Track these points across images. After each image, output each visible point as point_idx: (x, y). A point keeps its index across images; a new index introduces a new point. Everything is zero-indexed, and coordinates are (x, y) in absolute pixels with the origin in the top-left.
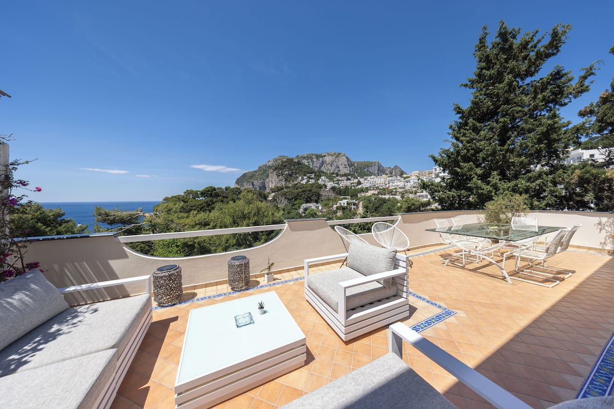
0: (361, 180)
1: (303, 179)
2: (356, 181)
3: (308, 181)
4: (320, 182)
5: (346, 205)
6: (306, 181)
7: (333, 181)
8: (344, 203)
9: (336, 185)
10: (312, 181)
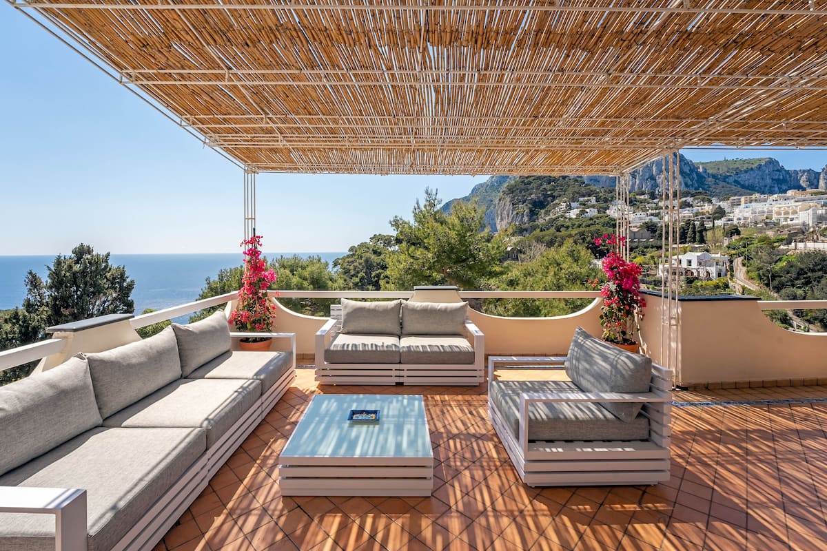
0: (725, 205)
1: (570, 208)
2: (708, 208)
3: (583, 212)
4: (613, 212)
5: (694, 265)
6: (576, 211)
7: (645, 210)
8: (690, 262)
9: (655, 220)
10: (592, 212)
